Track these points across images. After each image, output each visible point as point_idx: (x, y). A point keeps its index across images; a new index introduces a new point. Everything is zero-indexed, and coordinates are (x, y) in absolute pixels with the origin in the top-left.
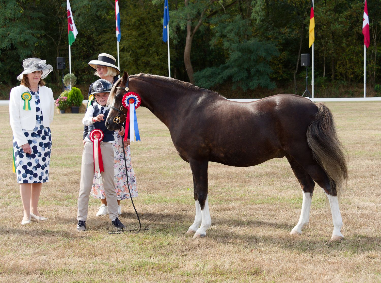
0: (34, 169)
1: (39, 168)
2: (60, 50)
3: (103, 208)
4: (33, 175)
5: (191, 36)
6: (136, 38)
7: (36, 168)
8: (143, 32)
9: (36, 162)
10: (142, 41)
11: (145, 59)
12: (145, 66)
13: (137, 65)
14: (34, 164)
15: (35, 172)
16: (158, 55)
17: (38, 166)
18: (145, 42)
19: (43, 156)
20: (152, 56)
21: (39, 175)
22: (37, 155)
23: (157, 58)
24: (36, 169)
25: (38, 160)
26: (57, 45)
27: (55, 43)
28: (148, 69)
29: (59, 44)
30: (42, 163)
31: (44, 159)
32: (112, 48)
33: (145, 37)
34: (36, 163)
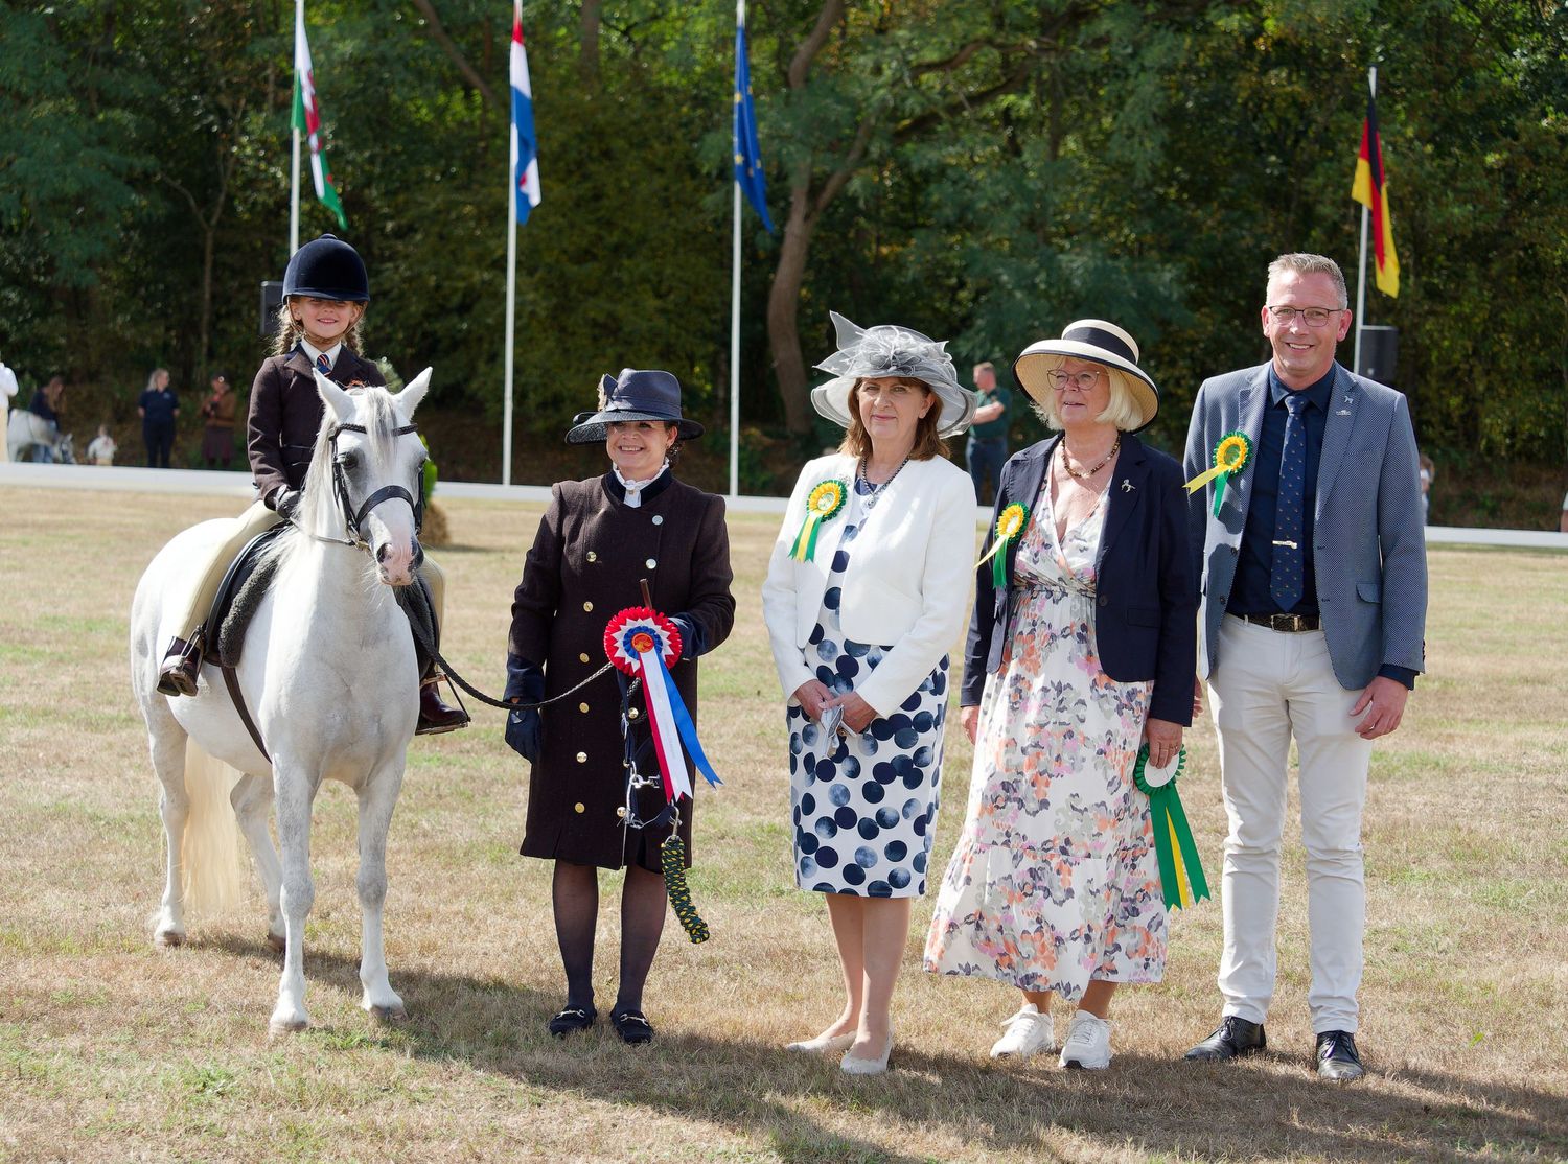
0: (824, 831)
1: (848, 825)
2: (218, 248)
3: (1028, 1022)
4: (813, 856)
5: (807, 218)
6: (564, 216)
7: (831, 826)
8: (594, 188)
9: (836, 800)
10: (592, 229)
11: (596, 309)
12: (595, 339)
13: (563, 329)
14: (826, 808)
15: (824, 841)
16: (659, 296)
17: (845, 818)
18: (603, 233)
19: (867, 775)
20: (627, 295)
21: (846, 857)
22: (841, 768)
23: (652, 303)
24: (833, 832)
25: (846, 790)
26: (205, 225)
27: (201, 217)
28: (610, 352)
29: (214, 221)
30: (866, 810)
31: (873, 793)
32: (453, 253)
33: (603, 212)
34: (837, 803)
